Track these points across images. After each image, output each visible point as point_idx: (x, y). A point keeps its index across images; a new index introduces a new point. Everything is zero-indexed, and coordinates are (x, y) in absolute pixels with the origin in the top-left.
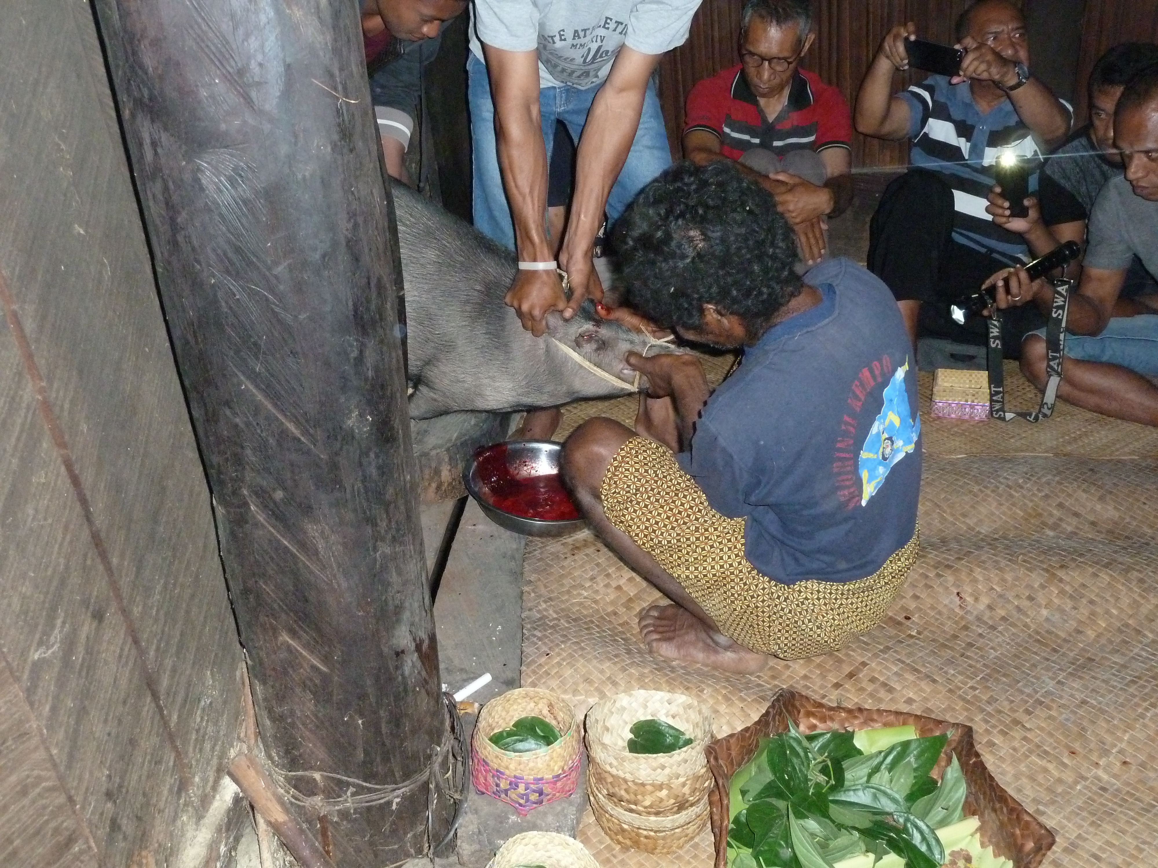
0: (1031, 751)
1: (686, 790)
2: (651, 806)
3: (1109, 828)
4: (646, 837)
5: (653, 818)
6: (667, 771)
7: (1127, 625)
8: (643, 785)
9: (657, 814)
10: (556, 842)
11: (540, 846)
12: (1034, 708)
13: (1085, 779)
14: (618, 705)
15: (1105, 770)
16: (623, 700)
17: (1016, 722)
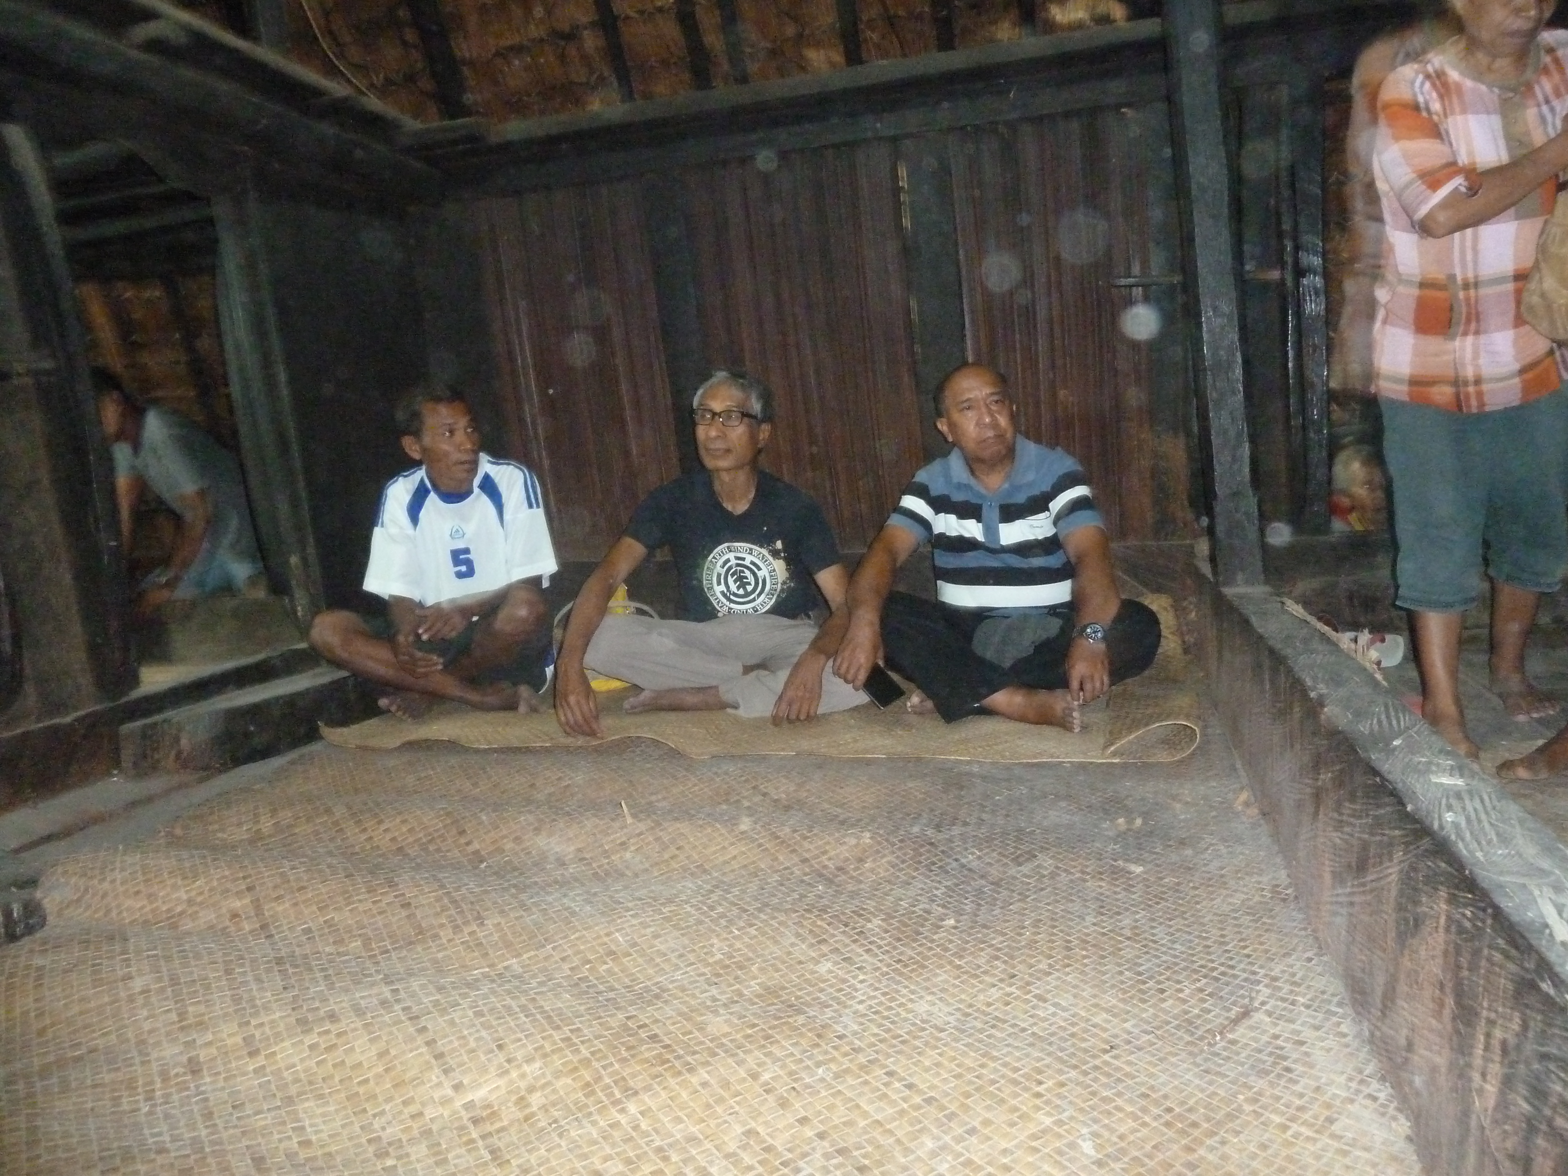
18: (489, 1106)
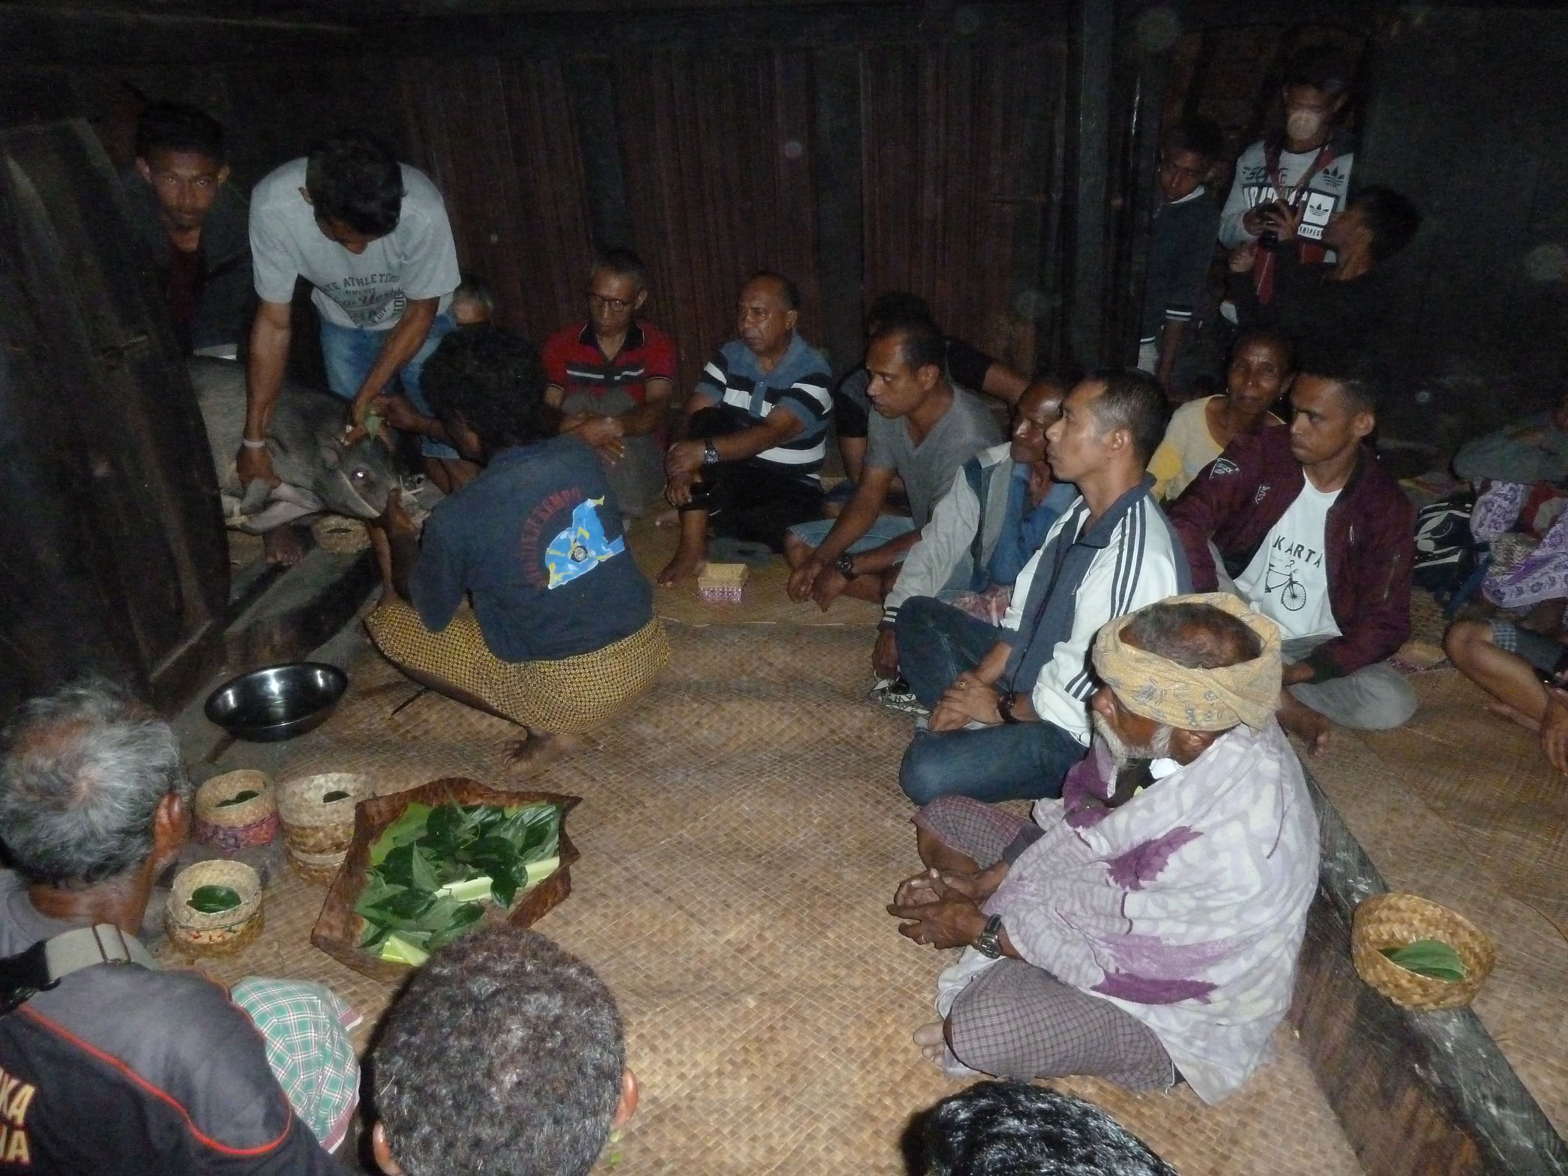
0: (640, 821)
1: (339, 833)
2: (315, 845)
3: (666, 867)
4: (316, 871)
5: (318, 856)
6: (322, 818)
7: (761, 739)
8: (304, 828)
9: (321, 852)
10: (236, 868)
11: (225, 871)
12: (658, 792)
13: (670, 836)
14: (316, 782)
15: (688, 832)
16: (320, 779)
17: (640, 802)
18: (741, 942)
